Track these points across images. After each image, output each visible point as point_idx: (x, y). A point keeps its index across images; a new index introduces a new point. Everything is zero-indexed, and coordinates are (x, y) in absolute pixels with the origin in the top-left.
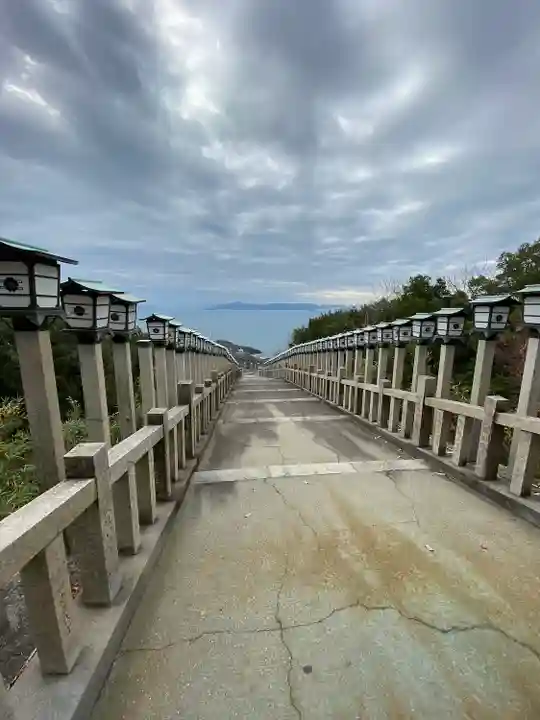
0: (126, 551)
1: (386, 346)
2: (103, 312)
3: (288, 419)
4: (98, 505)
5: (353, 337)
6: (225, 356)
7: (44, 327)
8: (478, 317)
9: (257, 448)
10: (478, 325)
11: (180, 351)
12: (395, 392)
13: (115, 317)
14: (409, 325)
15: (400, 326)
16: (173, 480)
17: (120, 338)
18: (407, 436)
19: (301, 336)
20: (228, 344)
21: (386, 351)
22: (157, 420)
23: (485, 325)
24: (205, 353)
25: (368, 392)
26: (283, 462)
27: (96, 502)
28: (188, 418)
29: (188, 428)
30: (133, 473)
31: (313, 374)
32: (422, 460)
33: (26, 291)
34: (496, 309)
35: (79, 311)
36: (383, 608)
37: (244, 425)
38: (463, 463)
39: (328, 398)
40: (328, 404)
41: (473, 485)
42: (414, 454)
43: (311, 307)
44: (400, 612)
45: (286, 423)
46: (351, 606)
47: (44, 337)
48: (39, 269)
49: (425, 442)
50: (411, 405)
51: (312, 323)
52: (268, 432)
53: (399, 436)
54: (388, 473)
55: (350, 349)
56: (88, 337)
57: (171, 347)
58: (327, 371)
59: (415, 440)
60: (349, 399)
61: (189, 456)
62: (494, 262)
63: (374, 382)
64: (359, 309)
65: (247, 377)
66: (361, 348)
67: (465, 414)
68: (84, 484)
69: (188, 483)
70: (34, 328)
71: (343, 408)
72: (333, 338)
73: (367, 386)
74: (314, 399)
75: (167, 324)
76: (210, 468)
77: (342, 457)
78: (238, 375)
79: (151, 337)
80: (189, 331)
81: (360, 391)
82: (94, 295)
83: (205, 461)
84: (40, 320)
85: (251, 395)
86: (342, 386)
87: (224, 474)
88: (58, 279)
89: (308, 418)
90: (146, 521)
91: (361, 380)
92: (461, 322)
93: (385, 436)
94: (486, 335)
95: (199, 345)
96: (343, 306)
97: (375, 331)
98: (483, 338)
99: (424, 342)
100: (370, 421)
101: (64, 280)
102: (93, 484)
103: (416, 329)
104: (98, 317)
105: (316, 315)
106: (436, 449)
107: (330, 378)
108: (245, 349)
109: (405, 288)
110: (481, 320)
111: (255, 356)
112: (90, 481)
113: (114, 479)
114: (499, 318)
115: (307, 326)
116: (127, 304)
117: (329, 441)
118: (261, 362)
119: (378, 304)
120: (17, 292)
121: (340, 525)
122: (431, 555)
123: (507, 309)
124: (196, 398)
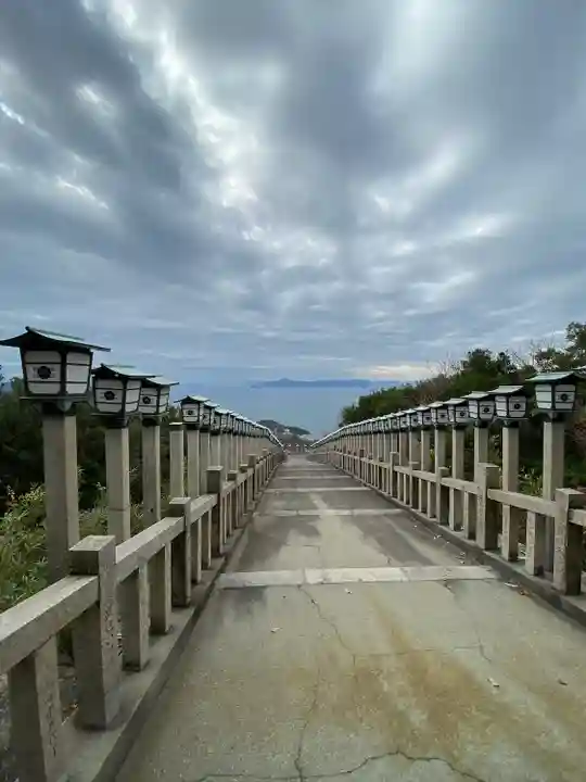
0: (131, 666)
1: (441, 427)
2: (133, 396)
3: (332, 512)
4: (99, 606)
5: (405, 418)
6: (268, 437)
7: (70, 413)
8: (539, 396)
9: (295, 547)
10: (540, 405)
11: (215, 433)
12: (455, 483)
13: (147, 401)
14: (465, 404)
15: (455, 406)
16: (194, 582)
17: (149, 422)
18: (472, 536)
19: (351, 416)
20: (270, 424)
21: (443, 434)
22: (177, 511)
23: (549, 406)
24: (244, 435)
25: (425, 482)
26: (324, 565)
27: (98, 603)
28: (216, 509)
29: (216, 521)
30: (144, 572)
31: (363, 459)
32: (490, 567)
33: (58, 378)
34: (558, 388)
35: (109, 395)
36: (428, 760)
37: (283, 518)
38: (539, 572)
39: (380, 488)
40: (381, 495)
41: (552, 601)
42: (479, 558)
43: (364, 384)
44: (450, 765)
45: (330, 517)
46: (390, 754)
47: (70, 424)
48: (70, 358)
49: (492, 544)
50: (472, 497)
51: (363, 401)
52: (308, 528)
53: (462, 535)
54: (447, 583)
55: (402, 430)
56: (115, 421)
57: (205, 429)
58: (380, 456)
59: (480, 541)
60: (404, 489)
61: (216, 553)
62: (564, 333)
63: (432, 471)
64: (415, 386)
65: (292, 461)
66: (416, 430)
67: (535, 510)
68: (85, 581)
69: (213, 585)
70: (61, 414)
71: (397, 500)
72: (384, 418)
73: (423, 475)
74: (365, 488)
75: (202, 406)
76: (239, 570)
77: (393, 561)
78: (283, 458)
79: (185, 419)
80: (225, 412)
81: (415, 480)
82: (125, 379)
83: (234, 561)
84: (68, 406)
85: (294, 483)
86: (395, 473)
87: (253, 578)
88: (90, 365)
89: (357, 512)
90: (157, 630)
91: (417, 468)
92: (522, 401)
93: (444, 535)
94: (551, 415)
95: (237, 427)
96: (397, 382)
97: (428, 411)
98: (548, 420)
99: (483, 424)
100: (427, 517)
101: (96, 365)
102: (96, 582)
103: (473, 409)
104: (127, 401)
105: (367, 393)
106: (505, 553)
107: (381, 464)
108: (293, 429)
109: (464, 363)
110: (544, 399)
111: (302, 437)
112: (92, 578)
113: (121, 577)
114: (564, 398)
115: (357, 405)
116: (158, 387)
117: (381, 541)
118: (308, 443)
119: (435, 380)
120: (49, 379)
121: (383, 647)
122: (495, 691)
123: (573, 388)
124: (226, 486)
